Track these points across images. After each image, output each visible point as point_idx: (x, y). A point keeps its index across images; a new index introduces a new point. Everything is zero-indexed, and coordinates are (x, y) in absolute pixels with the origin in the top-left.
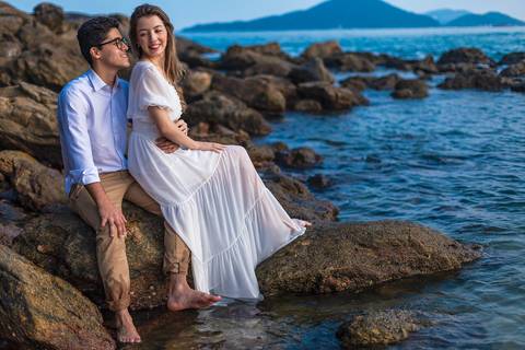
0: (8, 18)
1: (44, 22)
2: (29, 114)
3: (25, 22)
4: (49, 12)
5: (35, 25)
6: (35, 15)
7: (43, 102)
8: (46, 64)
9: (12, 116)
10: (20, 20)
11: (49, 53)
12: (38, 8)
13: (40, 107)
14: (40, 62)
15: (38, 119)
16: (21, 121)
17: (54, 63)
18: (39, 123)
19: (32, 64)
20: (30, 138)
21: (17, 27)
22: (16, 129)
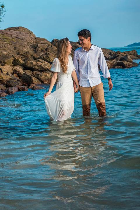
0: (43, 45)
1: (55, 45)
2: (39, 65)
3: (49, 45)
4: (56, 42)
5: (52, 47)
6: (52, 43)
7: (42, 63)
8: (48, 57)
9: (36, 65)
10: (47, 45)
11: (49, 54)
12: (53, 41)
13: (41, 63)
14: (47, 56)
15: (41, 65)
16: (38, 66)
17: (50, 56)
18: (41, 66)
19: (44, 57)
20: (39, 69)
21: (46, 47)
22: (37, 67)
